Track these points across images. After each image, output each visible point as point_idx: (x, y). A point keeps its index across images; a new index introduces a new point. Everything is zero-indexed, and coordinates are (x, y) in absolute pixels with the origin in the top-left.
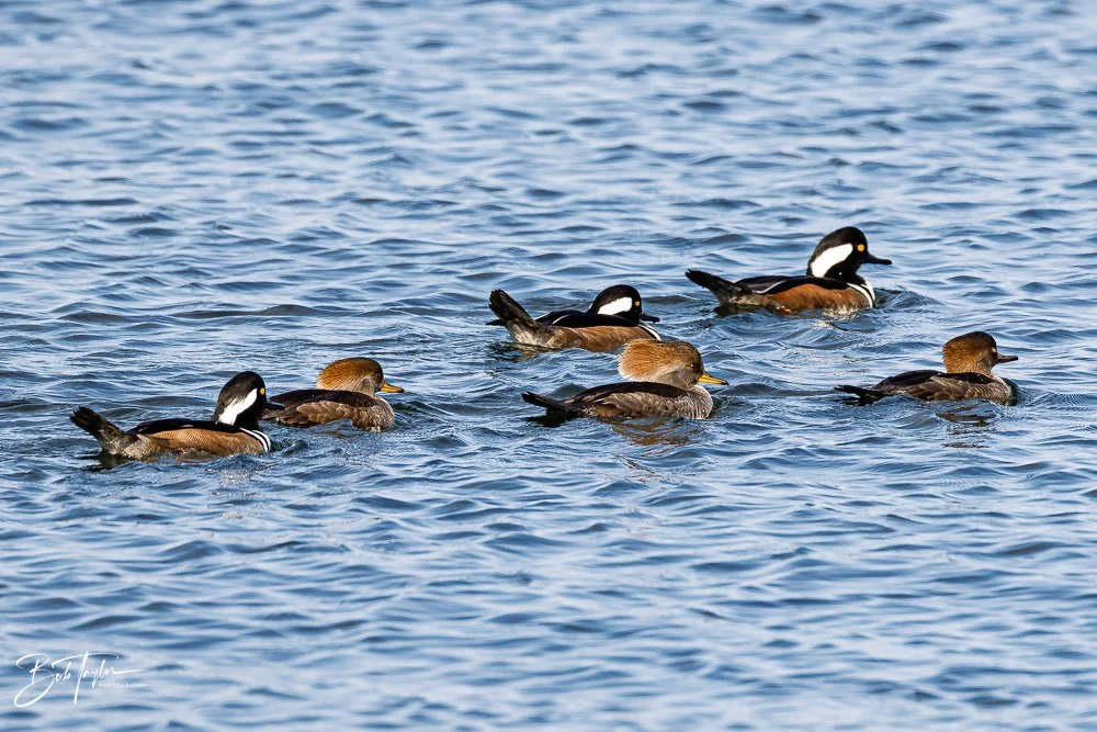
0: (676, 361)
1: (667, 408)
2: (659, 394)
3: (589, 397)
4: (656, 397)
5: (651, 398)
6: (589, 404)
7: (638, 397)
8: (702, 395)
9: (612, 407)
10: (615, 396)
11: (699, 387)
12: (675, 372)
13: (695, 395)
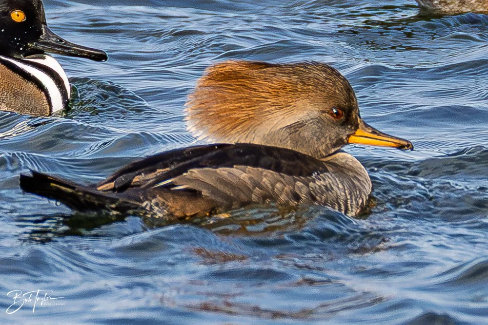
0: (299, 103)
1: (297, 197)
2: (278, 168)
3: (142, 177)
4: (276, 175)
5: (267, 177)
6: (148, 192)
7: (241, 174)
8: (351, 169)
9: (193, 194)
10: (195, 172)
11: (347, 156)
12: (300, 125)
13: (341, 170)
